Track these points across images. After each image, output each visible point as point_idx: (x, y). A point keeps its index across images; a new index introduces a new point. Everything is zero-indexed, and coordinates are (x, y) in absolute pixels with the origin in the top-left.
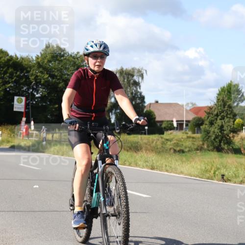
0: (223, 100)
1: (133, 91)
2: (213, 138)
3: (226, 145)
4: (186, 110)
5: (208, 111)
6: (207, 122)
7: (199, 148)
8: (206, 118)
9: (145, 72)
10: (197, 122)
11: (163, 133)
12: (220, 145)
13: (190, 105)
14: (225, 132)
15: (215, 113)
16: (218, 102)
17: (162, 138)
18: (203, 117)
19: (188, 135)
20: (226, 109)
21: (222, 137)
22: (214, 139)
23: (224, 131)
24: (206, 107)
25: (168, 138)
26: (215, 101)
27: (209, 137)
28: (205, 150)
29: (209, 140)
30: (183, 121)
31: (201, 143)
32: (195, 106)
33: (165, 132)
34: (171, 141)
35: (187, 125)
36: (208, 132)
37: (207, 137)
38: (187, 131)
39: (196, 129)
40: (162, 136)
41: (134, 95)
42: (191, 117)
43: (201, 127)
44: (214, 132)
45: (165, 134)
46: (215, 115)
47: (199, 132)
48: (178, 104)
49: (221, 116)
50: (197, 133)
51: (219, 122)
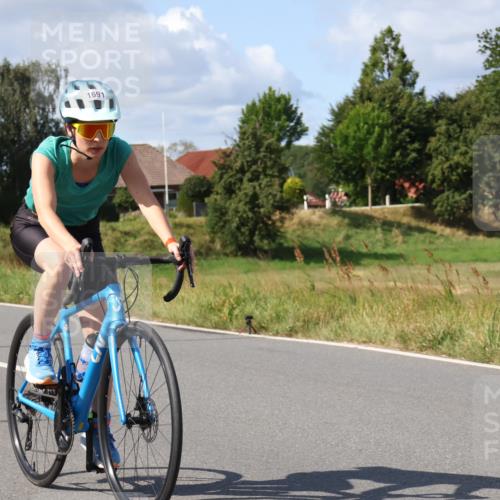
0: (254, 135)
1: (38, 118)
2: (234, 225)
3: (266, 242)
4: (170, 161)
5: (222, 162)
6: (219, 188)
7: (203, 251)
8: (217, 177)
9: (63, 73)
10: (197, 189)
11: (116, 219)
12: (252, 242)
13: (180, 148)
14: (262, 210)
15: (238, 165)
16: (242, 139)
17: (114, 230)
18: (209, 177)
19: (177, 220)
20: (262, 155)
21: (257, 223)
22: (238, 228)
23: (259, 207)
24: (217, 151)
25: (128, 228)
26: (236, 137)
27: (225, 222)
28: (218, 254)
29: (226, 230)
30: (163, 187)
31: (207, 238)
32: (191, 150)
33: (121, 215)
34: (135, 237)
35: (172, 197)
36: (222, 212)
37: (221, 224)
38: (174, 211)
39: (194, 204)
40: (114, 224)
41: (39, 127)
42: (181, 177)
43: (206, 200)
44: (237, 211)
45: (121, 220)
46: (237, 172)
47: (202, 213)
48: (150, 147)
49: (252, 174)
50: (198, 215)
51: (247, 187)
